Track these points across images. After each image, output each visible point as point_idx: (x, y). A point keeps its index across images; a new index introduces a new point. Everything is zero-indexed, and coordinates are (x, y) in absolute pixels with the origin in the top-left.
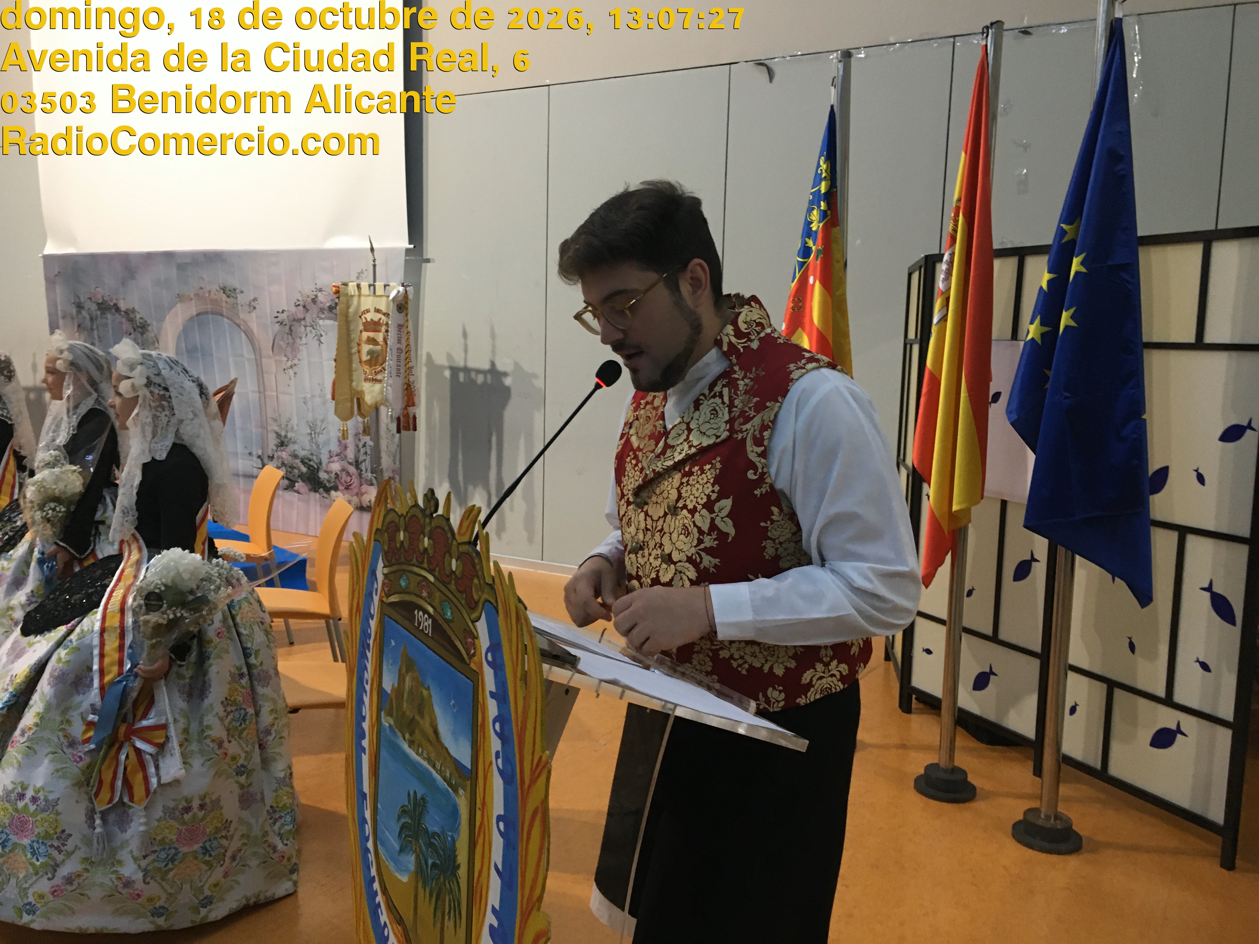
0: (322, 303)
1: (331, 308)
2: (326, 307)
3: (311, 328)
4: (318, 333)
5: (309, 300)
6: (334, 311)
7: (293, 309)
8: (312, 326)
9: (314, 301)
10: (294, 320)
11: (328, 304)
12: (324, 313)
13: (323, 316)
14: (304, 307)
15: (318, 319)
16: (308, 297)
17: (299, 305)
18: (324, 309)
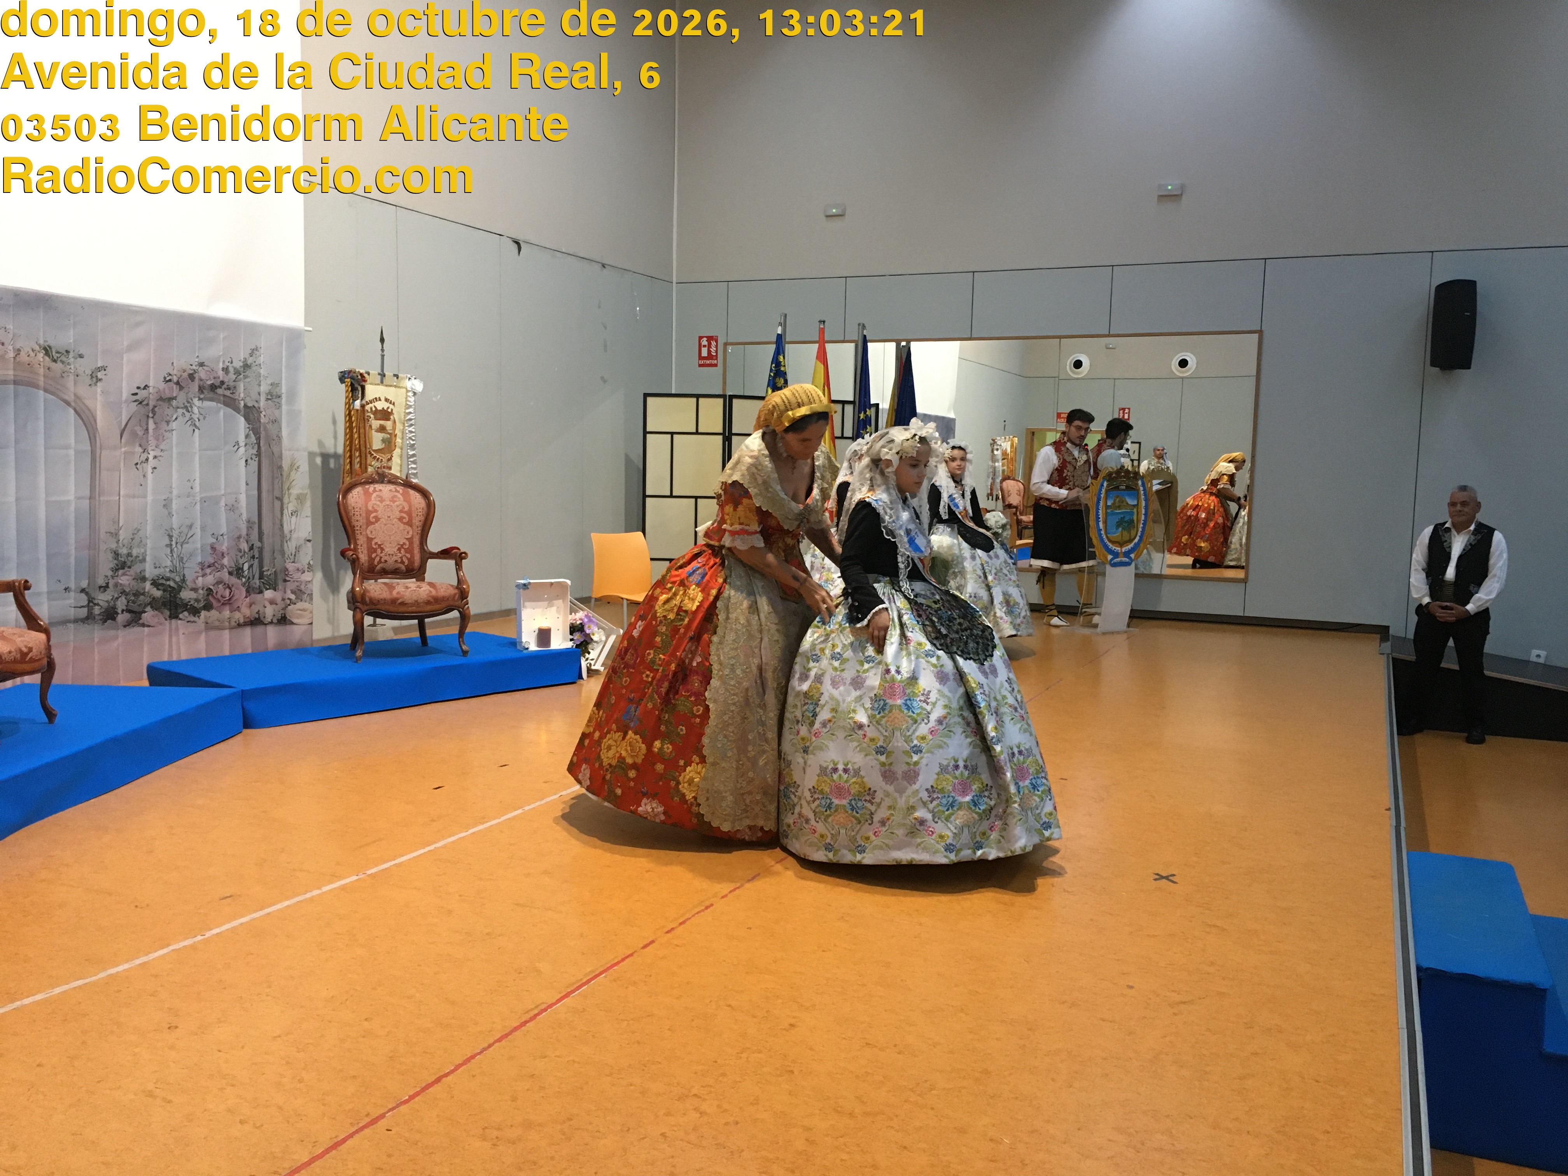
0: (201, 380)
1: (213, 388)
2: (207, 386)
3: (184, 411)
4: (195, 417)
5: (185, 375)
6: (220, 391)
7: (162, 385)
8: (186, 408)
9: (191, 377)
10: (161, 399)
11: (209, 382)
12: (202, 392)
13: (202, 396)
14: (178, 383)
15: (196, 401)
16: (184, 371)
17: (170, 380)
18: (204, 388)
